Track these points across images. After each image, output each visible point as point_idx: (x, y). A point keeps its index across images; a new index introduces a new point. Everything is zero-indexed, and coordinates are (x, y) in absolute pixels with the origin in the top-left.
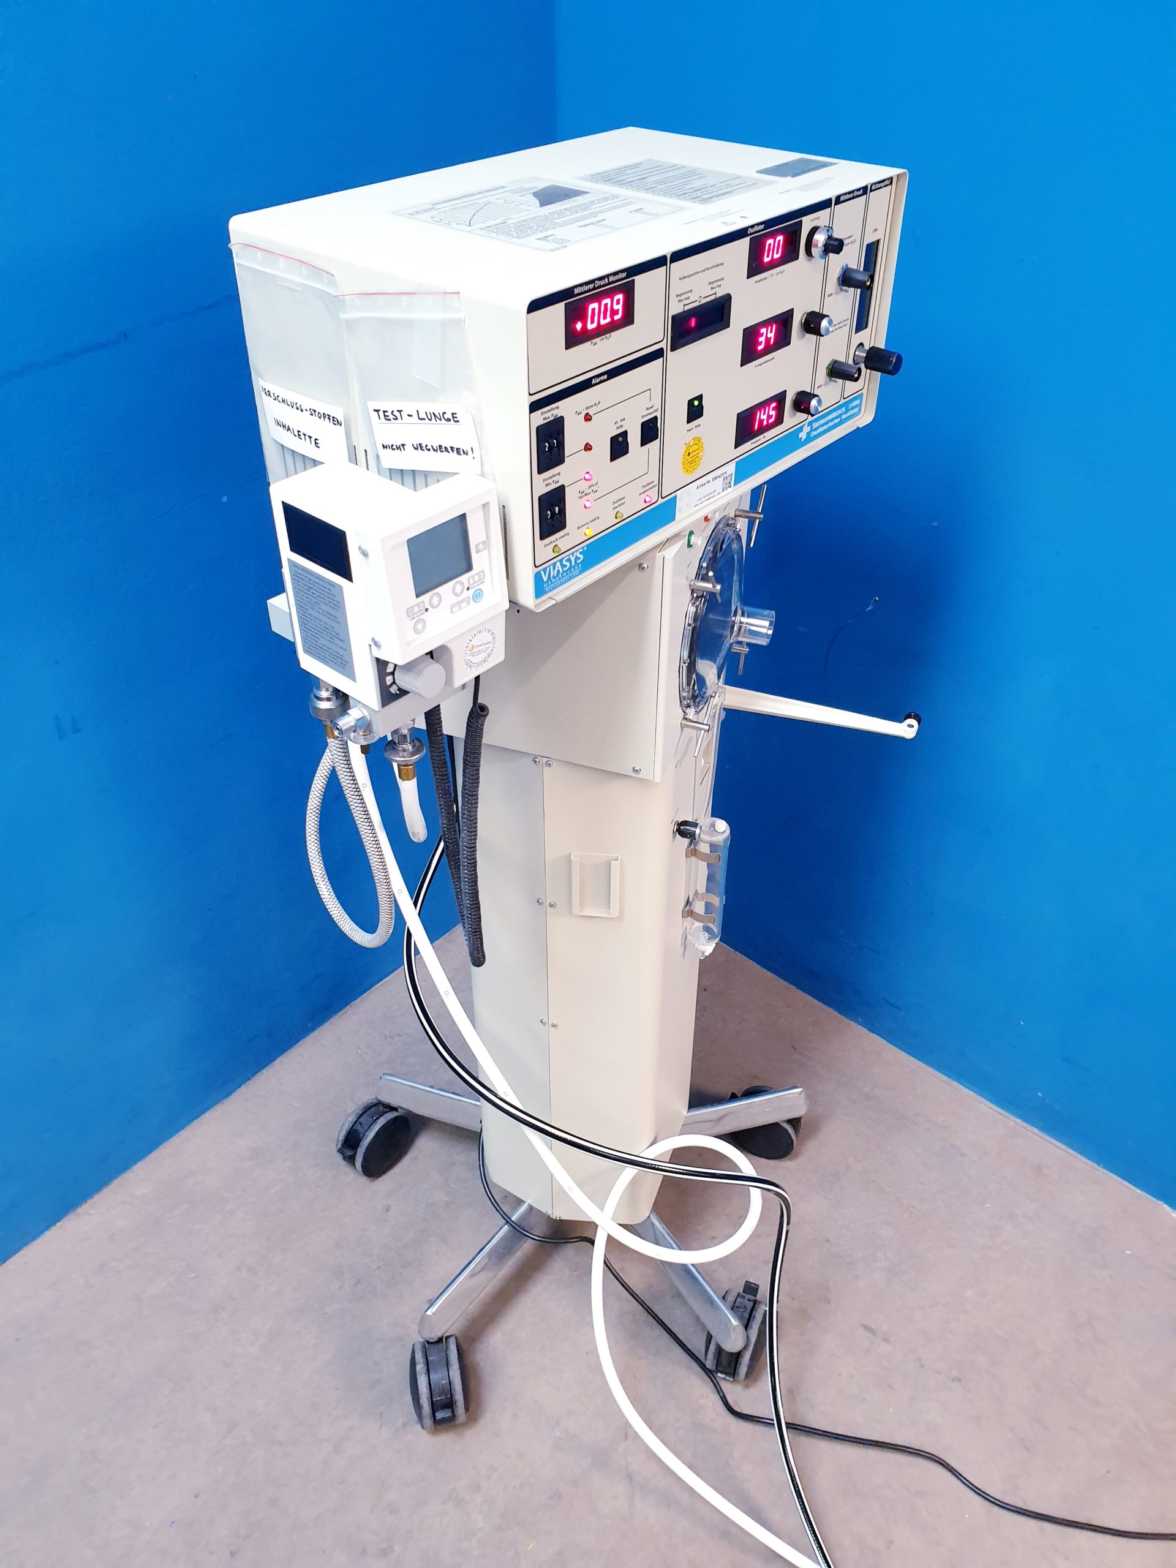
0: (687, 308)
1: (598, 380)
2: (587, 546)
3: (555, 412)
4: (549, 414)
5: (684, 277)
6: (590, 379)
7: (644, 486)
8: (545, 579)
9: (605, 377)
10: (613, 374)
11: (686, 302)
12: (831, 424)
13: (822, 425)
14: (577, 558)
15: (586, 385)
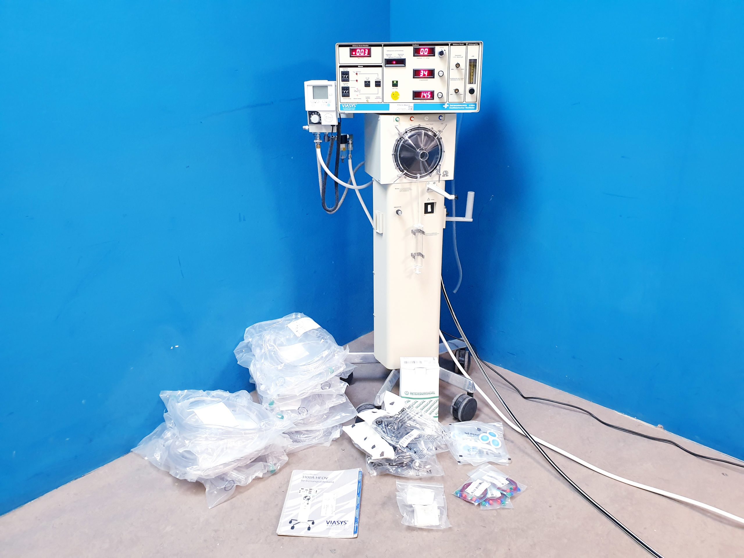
0: (390, 58)
1: (360, 66)
2: (357, 104)
3: (347, 70)
4: (345, 70)
5: (388, 51)
6: (358, 66)
7: (377, 97)
8: (343, 107)
9: (362, 66)
10: (364, 66)
11: (390, 57)
12: (462, 108)
13: (455, 107)
14: (353, 106)
15: (357, 66)
